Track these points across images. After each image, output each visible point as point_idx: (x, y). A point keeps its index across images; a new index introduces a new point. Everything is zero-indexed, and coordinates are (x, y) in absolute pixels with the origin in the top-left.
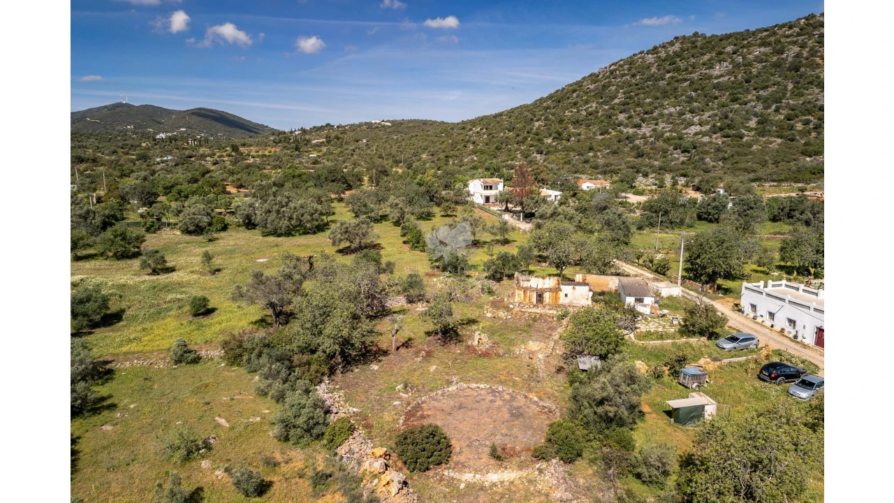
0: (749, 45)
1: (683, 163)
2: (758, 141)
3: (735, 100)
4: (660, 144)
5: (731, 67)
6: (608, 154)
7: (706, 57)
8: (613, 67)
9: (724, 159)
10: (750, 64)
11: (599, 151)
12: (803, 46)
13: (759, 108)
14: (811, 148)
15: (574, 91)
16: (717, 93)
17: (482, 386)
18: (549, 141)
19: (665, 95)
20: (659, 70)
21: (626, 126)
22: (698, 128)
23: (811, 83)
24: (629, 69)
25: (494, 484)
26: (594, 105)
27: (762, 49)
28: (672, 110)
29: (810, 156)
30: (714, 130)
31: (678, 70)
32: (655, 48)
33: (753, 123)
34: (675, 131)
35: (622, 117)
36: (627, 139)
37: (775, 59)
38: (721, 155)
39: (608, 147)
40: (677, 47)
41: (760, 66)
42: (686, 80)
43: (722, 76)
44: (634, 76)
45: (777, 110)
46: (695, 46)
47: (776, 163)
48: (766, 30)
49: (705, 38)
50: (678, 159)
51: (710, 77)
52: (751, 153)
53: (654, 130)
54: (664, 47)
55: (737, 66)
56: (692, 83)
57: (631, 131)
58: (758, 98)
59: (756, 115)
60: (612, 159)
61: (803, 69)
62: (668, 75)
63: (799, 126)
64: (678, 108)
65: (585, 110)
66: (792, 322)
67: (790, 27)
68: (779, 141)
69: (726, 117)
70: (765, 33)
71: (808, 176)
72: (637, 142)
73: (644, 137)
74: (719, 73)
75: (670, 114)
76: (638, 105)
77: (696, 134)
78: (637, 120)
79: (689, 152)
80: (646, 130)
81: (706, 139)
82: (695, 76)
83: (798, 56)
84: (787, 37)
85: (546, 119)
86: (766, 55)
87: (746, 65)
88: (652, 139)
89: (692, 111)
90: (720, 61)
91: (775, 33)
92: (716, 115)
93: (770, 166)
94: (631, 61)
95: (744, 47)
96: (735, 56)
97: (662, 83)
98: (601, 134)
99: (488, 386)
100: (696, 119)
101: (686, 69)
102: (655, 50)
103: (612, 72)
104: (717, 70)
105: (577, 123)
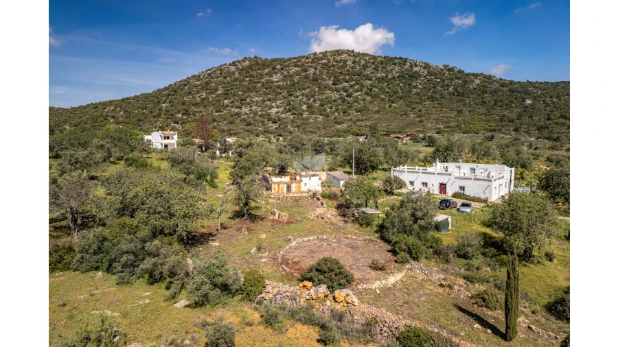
0: (289, 66)
1: (276, 128)
2: (311, 117)
3: (291, 95)
4: (257, 118)
5: (282, 77)
6: (227, 123)
7: (267, 70)
8: (209, 72)
9: (298, 126)
10: (291, 76)
11: (220, 122)
12: (316, 69)
13: (305, 99)
14: (338, 121)
15: (185, 85)
16: (279, 91)
17: (312, 238)
18: (180, 116)
19: (249, 90)
20: (240, 75)
21: (232, 107)
22: (276, 110)
23: (326, 88)
24: (221, 74)
25: (394, 285)
26: (204, 94)
27: (296, 68)
28: (257, 99)
29: (339, 124)
30: (286, 111)
31: (252, 76)
32: (234, 63)
33: (304, 107)
34: (264, 111)
35: (226, 102)
36: (236, 114)
37: (304, 74)
38: (295, 124)
39: (225, 119)
40: (247, 63)
41: (297, 77)
42: (259, 82)
43: (278, 82)
44: (225, 78)
45: (314, 101)
46: (257, 63)
47: (325, 128)
48: (295, 58)
49: (262, 60)
50: (272, 127)
51: (272, 82)
52: (310, 123)
53: (251, 110)
54: (239, 62)
55: (285, 76)
56: (263, 84)
57: (236, 110)
58: (303, 94)
59: (305, 103)
60: (231, 126)
61: (319, 81)
62: (247, 79)
63: (328, 110)
64: (261, 98)
65: (199, 97)
66: (425, 184)
67: (307, 58)
68: (322, 117)
69: (290, 104)
70: (295, 60)
71: (343, 134)
72: (243, 117)
73: (246, 114)
74: (277, 80)
75: (257, 101)
76: (235, 95)
77: (276, 113)
78: (238, 104)
79: (276, 123)
80: (245, 110)
81: (283, 116)
82: (263, 80)
83: (314, 73)
84: (307, 63)
85: (171, 102)
86: (298, 71)
87: (290, 76)
88: (252, 115)
89: (269, 100)
90: (275, 73)
91: (300, 61)
92: (284, 103)
93: (323, 130)
94: (220, 69)
95: (286, 66)
96: (283, 71)
97: (245, 83)
98: (217, 112)
99: (316, 238)
100: (274, 104)
101: (257, 77)
102: (234, 64)
103: (209, 75)
104: (275, 78)
105: (195, 104)
